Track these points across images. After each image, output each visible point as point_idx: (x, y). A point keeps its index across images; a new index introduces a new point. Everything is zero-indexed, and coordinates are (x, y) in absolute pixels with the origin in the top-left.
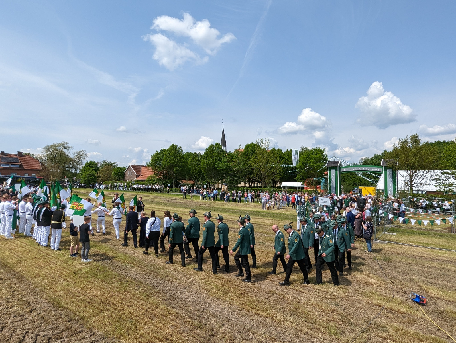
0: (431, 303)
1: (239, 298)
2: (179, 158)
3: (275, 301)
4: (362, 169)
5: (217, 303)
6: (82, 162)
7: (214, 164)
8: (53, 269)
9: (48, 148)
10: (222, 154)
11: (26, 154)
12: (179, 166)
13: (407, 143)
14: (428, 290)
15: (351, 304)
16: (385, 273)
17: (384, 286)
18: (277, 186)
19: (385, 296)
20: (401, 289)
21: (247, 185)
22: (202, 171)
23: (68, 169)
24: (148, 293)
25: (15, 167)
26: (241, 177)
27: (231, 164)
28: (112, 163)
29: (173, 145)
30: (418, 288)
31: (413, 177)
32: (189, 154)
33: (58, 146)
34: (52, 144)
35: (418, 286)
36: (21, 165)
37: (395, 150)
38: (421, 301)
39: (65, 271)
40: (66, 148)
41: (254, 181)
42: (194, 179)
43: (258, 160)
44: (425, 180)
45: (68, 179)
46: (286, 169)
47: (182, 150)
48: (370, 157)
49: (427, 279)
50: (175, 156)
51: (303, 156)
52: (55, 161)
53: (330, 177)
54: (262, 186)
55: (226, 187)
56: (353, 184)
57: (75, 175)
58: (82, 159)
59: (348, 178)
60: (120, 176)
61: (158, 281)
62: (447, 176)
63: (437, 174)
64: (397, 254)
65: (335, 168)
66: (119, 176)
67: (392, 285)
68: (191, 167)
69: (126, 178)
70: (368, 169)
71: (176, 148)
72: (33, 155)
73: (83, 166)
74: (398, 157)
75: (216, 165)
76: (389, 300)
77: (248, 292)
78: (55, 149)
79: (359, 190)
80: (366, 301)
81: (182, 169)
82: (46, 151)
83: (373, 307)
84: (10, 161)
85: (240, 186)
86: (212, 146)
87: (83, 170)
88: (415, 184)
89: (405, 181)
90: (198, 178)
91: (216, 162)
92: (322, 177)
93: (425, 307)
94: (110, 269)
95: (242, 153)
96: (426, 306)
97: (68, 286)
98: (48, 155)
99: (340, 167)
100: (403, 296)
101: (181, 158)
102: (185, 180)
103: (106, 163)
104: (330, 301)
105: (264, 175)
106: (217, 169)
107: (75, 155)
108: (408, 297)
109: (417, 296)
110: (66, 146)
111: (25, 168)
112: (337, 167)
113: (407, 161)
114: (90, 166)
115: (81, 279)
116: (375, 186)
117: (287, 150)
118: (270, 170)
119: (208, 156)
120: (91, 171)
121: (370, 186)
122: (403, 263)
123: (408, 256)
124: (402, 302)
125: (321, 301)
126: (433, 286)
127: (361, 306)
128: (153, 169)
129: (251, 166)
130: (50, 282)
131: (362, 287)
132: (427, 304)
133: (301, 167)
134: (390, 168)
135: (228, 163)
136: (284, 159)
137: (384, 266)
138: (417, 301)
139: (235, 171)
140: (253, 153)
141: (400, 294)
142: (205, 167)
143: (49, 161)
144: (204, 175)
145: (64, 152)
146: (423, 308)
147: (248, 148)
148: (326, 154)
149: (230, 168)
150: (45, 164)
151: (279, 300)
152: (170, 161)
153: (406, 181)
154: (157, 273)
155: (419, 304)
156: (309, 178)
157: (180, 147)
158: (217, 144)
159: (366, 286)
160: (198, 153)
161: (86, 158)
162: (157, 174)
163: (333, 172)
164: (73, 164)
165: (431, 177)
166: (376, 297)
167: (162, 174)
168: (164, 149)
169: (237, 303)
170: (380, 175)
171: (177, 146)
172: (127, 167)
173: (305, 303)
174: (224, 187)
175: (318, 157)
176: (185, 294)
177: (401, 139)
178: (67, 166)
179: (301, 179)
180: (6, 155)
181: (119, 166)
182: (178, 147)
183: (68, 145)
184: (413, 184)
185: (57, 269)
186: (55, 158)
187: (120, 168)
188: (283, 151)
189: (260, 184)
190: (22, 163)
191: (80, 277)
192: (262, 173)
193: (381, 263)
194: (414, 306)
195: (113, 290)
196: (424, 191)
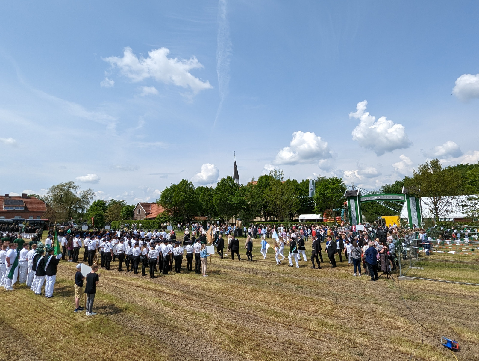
0: (465, 347)
1: (253, 350)
2: (190, 193)
3: (292, 352)
4: (383, 198)
5: (229, 357)
6: (89, 202)
7: (227, 199)
8: (53, 323)
9: (54, 189)
10: (235, 188)
11: (31, 195)
12: (191, 202)
13: (427, 169)
14: (461, 332)
15: (377, 352)
16: (414, 314)
17: (412, 329)
18: (294, 219)
19: (414, 342)
20: (431, 332)
21: (263, 220)
22: (214, 206)
23: (74, 209)
24: (154, 349)
25: (19, 209)
26: (255, 211)
27: (245, 198)
28: (121, 200)
29: (183, 180)
30: (450, 331)
31: (438, 204)
32: (200, 189)
33: (64, 186)
34: (58, 184)
35: (450, 328)
36: (26, 208)
37: (416, 176)
38: (453, 346)
39: (66, 326)
40: (72, 188)
41: (269, 215)
42: (206, 215)
43: (273, 193)
44: (450, 207)
45: (74, 220)
46: (303, 200)
47: (193, 185)
48: (391, 184)
49: (459, 320)
50: (185, 191)
51: (320, 187)
52: (61, 201)
53: (349, 208)
54: (278, 220)
55: (240, 222)
56: (376, 213)
57: (82, 215)
58: (89, 198)
59: (370, 207)
60: (129, 214)
61: (166, 334)
62: (474, 201)
63: (463, 200)
64: (425, 292)
65: (354, 198)
66: (127, 215)
67: (420, 329)
68: (202, 202)
69: (135, 217)
70: (390, 198)
71: (186, 184)
72: (38, 196)
73: (90, 205)
74: (419, 183)
75: (229, 199)
76: (417, 346)
77: (263, 342)
78: (61, 189)
79: (382, 219)
80: (392, 348)
81: (193, 205)
82: (52, 191)
83: (400, 356)
84: (14, 204)
85: (255, 220)
86: (224, 180)
87: (90, 209)
88: (440, 211)
89: (429, 209)
90: (211, 214)
91: (229, 196)
92: (341, 207)
93: (458, 353)
94: (114, 322)
95: (255, 185)
96: (459, 351)
97: (68, 343)
98: (54, 195)
99: (360, 196)
100: (433, 341)
101: (192, 193)
102: (197, 216)
103: (114, 201)
104: (353, 350)
105: (280, 208)
106: (230, 204)
107: (82, 195)
108: (439, 342)
109: (448, 341)
110: (72, 185)
111: (30, 210)
112: (356, 196)
113: (430, 188)
114: (97, 206)
115: (82, 334)
116: (399, 214)
117: (303, 180)
118: (286, 202)
119: (220, 190)
120: (99, 211)
121: (394, 215)
122: (432, 302)
123: (438, 294)
124: (433, 349)
125: (343, 350)
126: (466, 328)
127: (387, 355)
128: (163, 206)
129: (266, 199)
130: (49, 340)
131: (388, 331)
132: (460, 349)
133: (318, 198)
134: (412, 195)
135: (241, 197)
136: (300, 191)
137: (412, 306)
138: (449, 346)
139: (249, 205)
140: (267, 185)
141: (431, 339)
142: (217, 202)
143: (54, 202)
144: (217, 210)
145: (71, 192)
146: (456, 355)
147: (261, 181)
148: (343, 184)
149: (243, 202)
150: (50, 205)
151: (297, 351)
152: (180, 197)
153: (431, 209)
154: (165, 324)
155: (451, 350)
156: (327, 209)
157: (191, 182)
158: (228, 178)
159: (392, 331)
160: (209, 188)
161: (93, 197)
162: (168, 211)
163: (352, 202)
164: (80, 203)
165: (457, 204)
166: (403, 344)
167: (173, 211)
168: (174, 185)
169: (251, 357)
170: (403, 203)
171: (187, 181)
172: (136, 205)
173: (325, 353)
174: (238, 222)
175: (336, 187)
176: (194, 347)
177: (420, 165)
178: (73, 206)
179: (319, 211)
180: (10, 197)
181: (128, 204)
182: (189, 182)
183: (75, 184)
184: (438, 211)
185: (57, 324)
186: (61, 198)
187: (128, 206)
188: (299, 182)
189: (276, 217)
190: (27, 205)
191: (82, 332)
192: (278, 206)
193: (409, 303)
194: (446, 352)
195: (116, 346)
196: (451, 218)
